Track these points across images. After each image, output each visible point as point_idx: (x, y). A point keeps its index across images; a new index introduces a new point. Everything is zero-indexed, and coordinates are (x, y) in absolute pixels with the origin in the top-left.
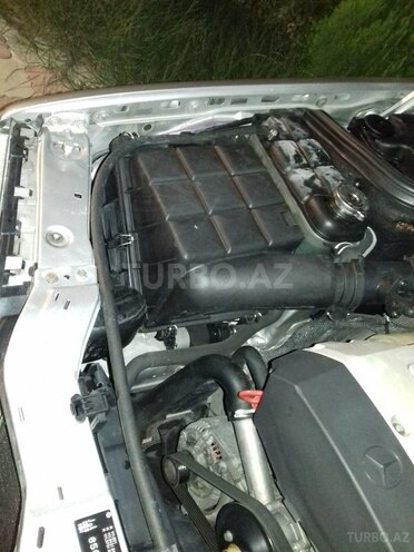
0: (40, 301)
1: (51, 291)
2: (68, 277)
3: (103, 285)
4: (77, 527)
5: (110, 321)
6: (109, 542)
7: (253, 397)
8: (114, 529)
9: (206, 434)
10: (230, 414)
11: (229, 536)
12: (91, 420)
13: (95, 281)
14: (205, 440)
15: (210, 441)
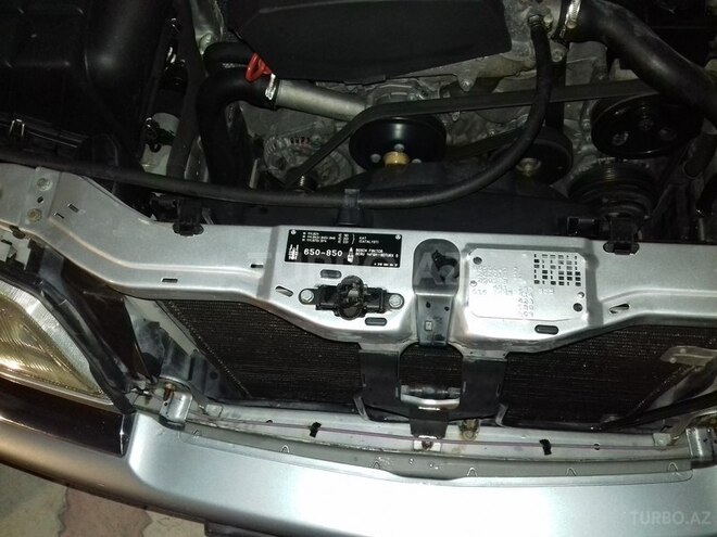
0: (56, 234)
1: (51, 220)
2: (40, 200)
3: (65, 167)
4: (291, 261)
5: (110, 174)
6: (315, 239)
7: (256, 68)
8: (307, 232)
9: (280, 144)
10: (266, 104)
11: (375, 157)
12: (206, 223)
13: (57, 174)
14: (285, 147)
15: (288, 142)
